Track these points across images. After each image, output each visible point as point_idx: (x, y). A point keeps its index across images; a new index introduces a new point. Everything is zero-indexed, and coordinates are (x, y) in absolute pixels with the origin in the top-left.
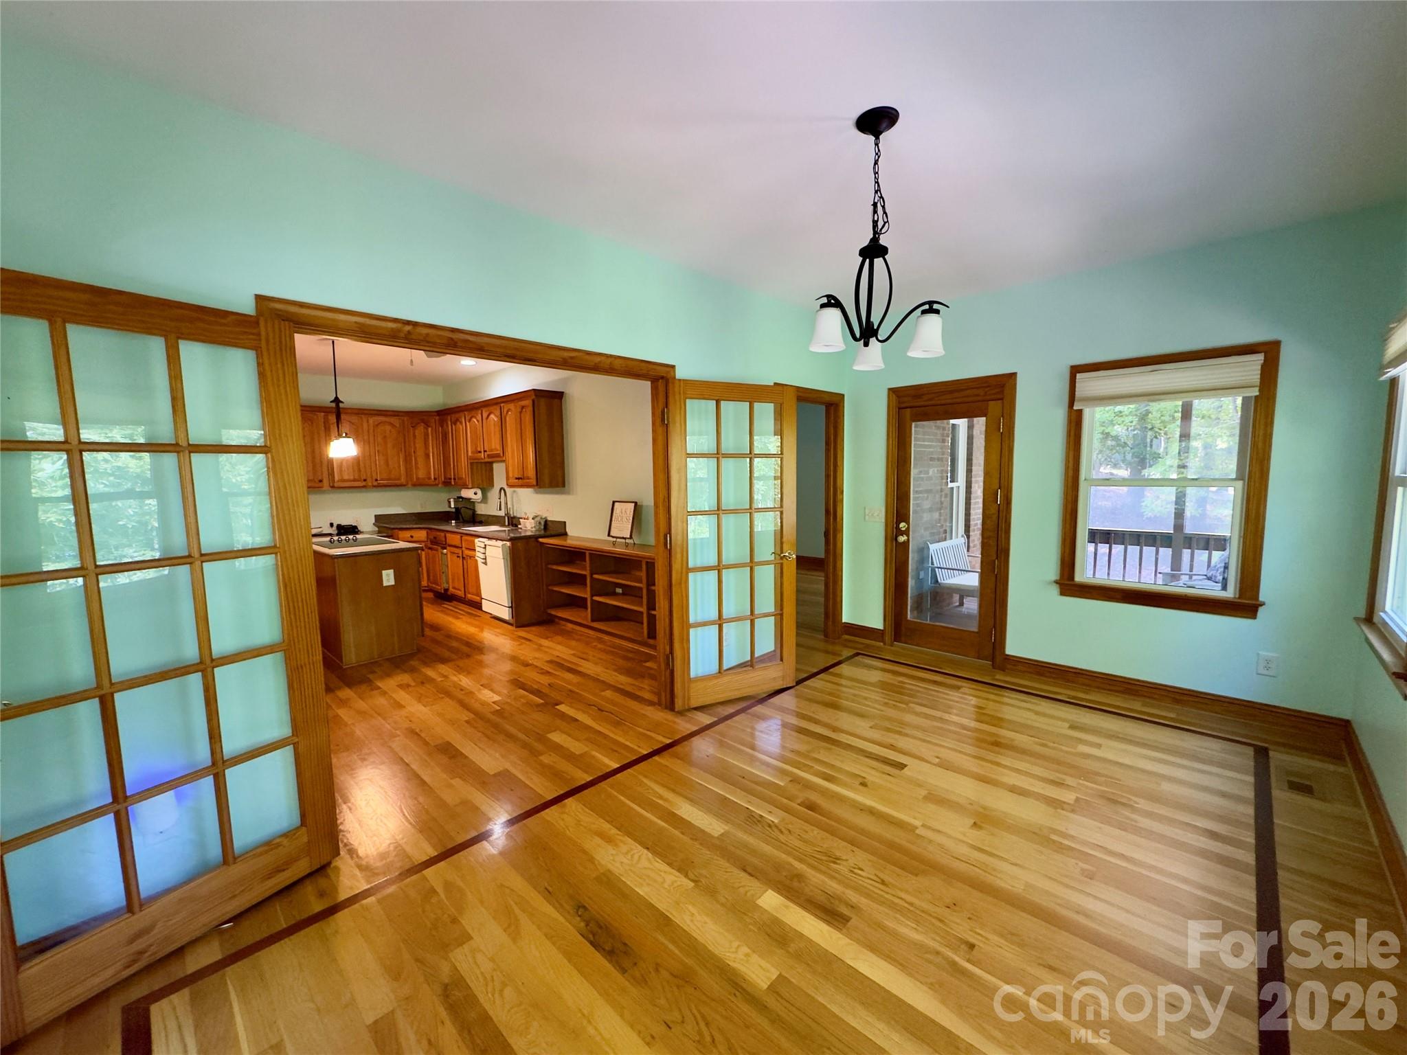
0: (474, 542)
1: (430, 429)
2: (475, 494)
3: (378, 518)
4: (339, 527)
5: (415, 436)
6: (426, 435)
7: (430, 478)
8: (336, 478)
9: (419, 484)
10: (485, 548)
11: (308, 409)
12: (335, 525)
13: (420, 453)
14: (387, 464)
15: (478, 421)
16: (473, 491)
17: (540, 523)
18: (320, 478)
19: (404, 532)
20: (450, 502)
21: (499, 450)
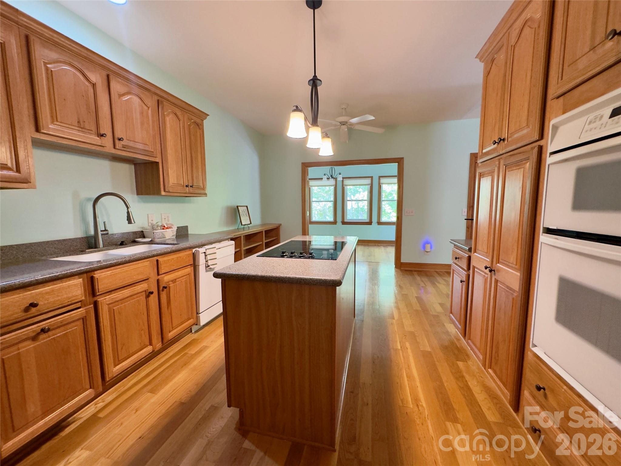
21: (150, 148)
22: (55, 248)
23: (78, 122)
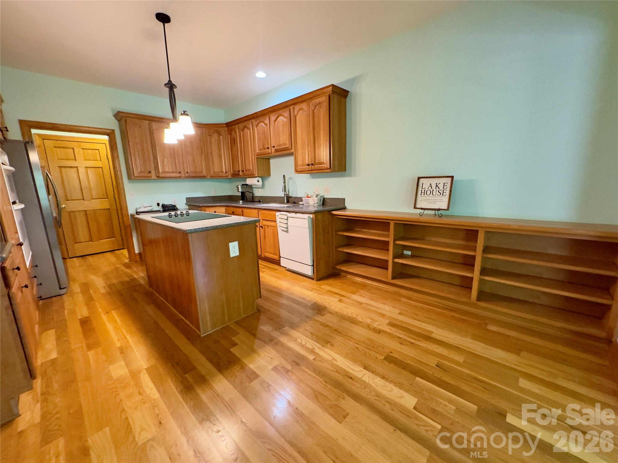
0: (275, 215)
1: (221, 137)
2: (258, 181)
3: (189, 200)
4: (163, 206)
5: (211, 142)
6: (219, 141)
7: (223, 172)
8: (160, 171)
9: (216, 177)
10: (287, 219)
11: (135, 116)
12: (161, 205)
13: (215, 154)
14: (194, 160)
15: (266, 125)
16: (257, 179)
17: (320, 200)
18: (149, 170)
19: (210, 208)
20: (238, 188)
21: (287, 145)
23: (263, 146)
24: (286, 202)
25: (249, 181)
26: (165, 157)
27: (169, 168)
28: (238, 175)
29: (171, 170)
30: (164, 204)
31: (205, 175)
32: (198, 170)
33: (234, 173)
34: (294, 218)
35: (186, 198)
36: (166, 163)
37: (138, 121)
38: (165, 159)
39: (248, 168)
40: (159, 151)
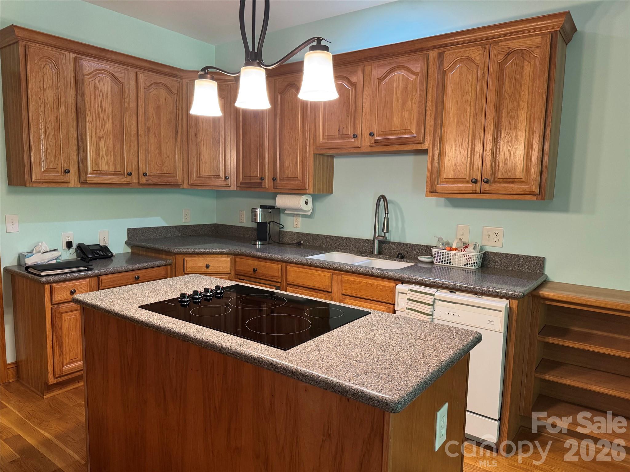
2: (306, 203)
3: (133, 234)
4: (81, 249)
7: (218, 177)
8: (90, 169)
10: (432, 305)
11: (53, 42)
12: (74, 245)
13: (206, 137)
15: (353, 84)
16: (304, 198)
18: (65, 166)
19: (196, 259)
21: (411, 133)
22: (352, 245)
23: (339, 130)
24: (376, 251)
25: (282, 201)
26: (102, 138)
27: (107, 164)
28: (259, 185)
29: (112, 168)
30: (83, 244)
31: (180, 181)
32: (165, 170)
33: (247, 181)
34: (455, 303)
35: (129, 230)
36: (102, 152)
37: (54, 53)
38: (102, 142)
39: (289, 172)
40: (91, 123)
